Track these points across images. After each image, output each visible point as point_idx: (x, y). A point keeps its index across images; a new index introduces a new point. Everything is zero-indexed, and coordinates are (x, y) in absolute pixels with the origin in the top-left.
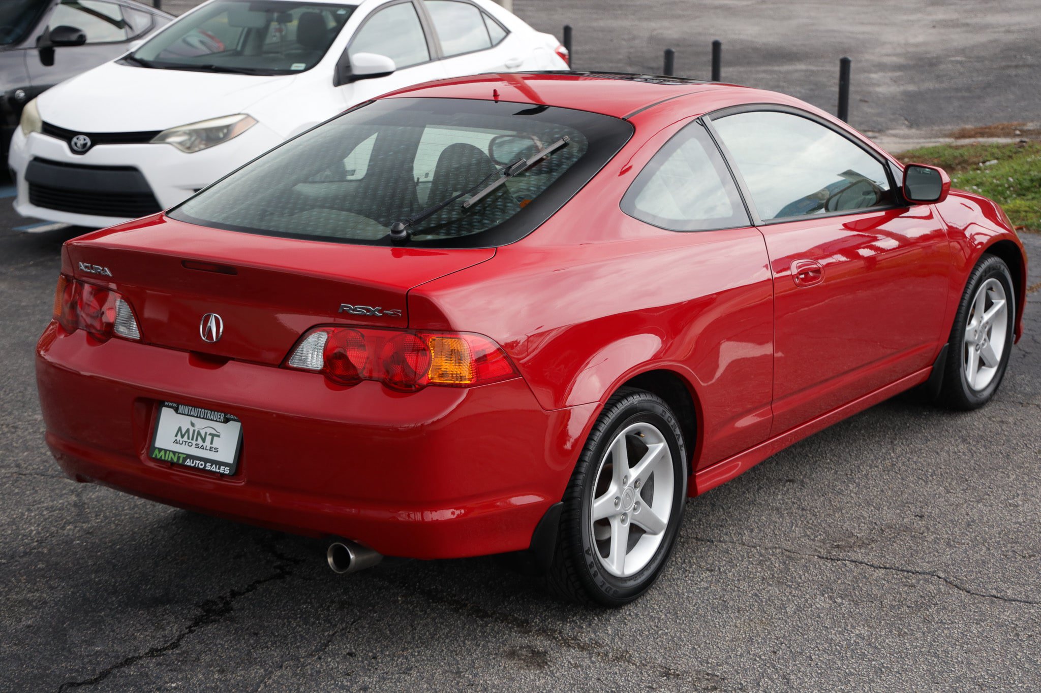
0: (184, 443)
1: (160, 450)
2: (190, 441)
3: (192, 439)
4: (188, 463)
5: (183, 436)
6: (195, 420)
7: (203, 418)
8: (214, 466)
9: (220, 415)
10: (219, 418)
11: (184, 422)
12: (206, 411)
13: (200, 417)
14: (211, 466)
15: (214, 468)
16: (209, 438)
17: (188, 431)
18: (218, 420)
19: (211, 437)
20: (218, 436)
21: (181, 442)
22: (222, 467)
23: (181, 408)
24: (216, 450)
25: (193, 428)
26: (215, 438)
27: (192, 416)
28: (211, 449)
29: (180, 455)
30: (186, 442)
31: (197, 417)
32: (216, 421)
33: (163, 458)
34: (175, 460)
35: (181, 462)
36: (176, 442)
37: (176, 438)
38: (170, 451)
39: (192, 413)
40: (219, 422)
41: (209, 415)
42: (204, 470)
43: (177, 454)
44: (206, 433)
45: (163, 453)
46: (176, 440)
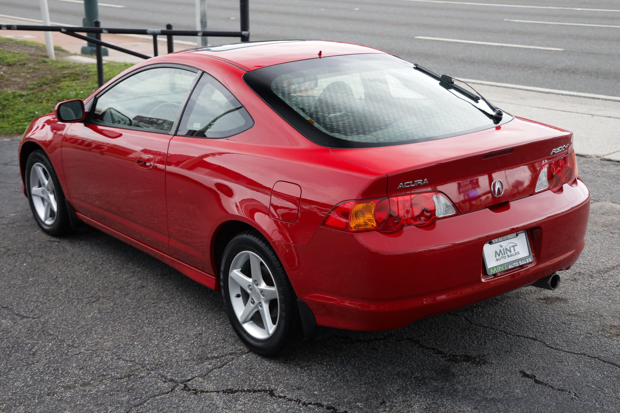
1: (493, 268)
2: (504, 255)
4: (510, 267)
5: (499, 255)
6: (501, 243)
7: (506, 240)
8: (523, 261)
9: (514, 234)
11: (498, 247)
15: (524, 263)
17: (500, 251)
18: (514, 237)
19: (513, 248)
20: (516, 245)
21: (500, 259)
22: (527, 260)
23: (493, 241)
24: (519, 253)
25: (503, 248)
26: (515, 247)
27: (499, 242)
28: (516, 254)
29: (504, 265)
30: (502, 257)
31: (503, 241)
32: (513, 238)
33: (496, 272)
34: (503, 269)
35: (506, 268)
36: (497, 260)
37: (496, 258)
38: (498, 266)
39: (500, 240)
40: (515, 237)
41: (507, 237)
42: (520, 266)
43: (502, 266)
44: (510, 247)
45: (495, 269)
46: (497, 259)
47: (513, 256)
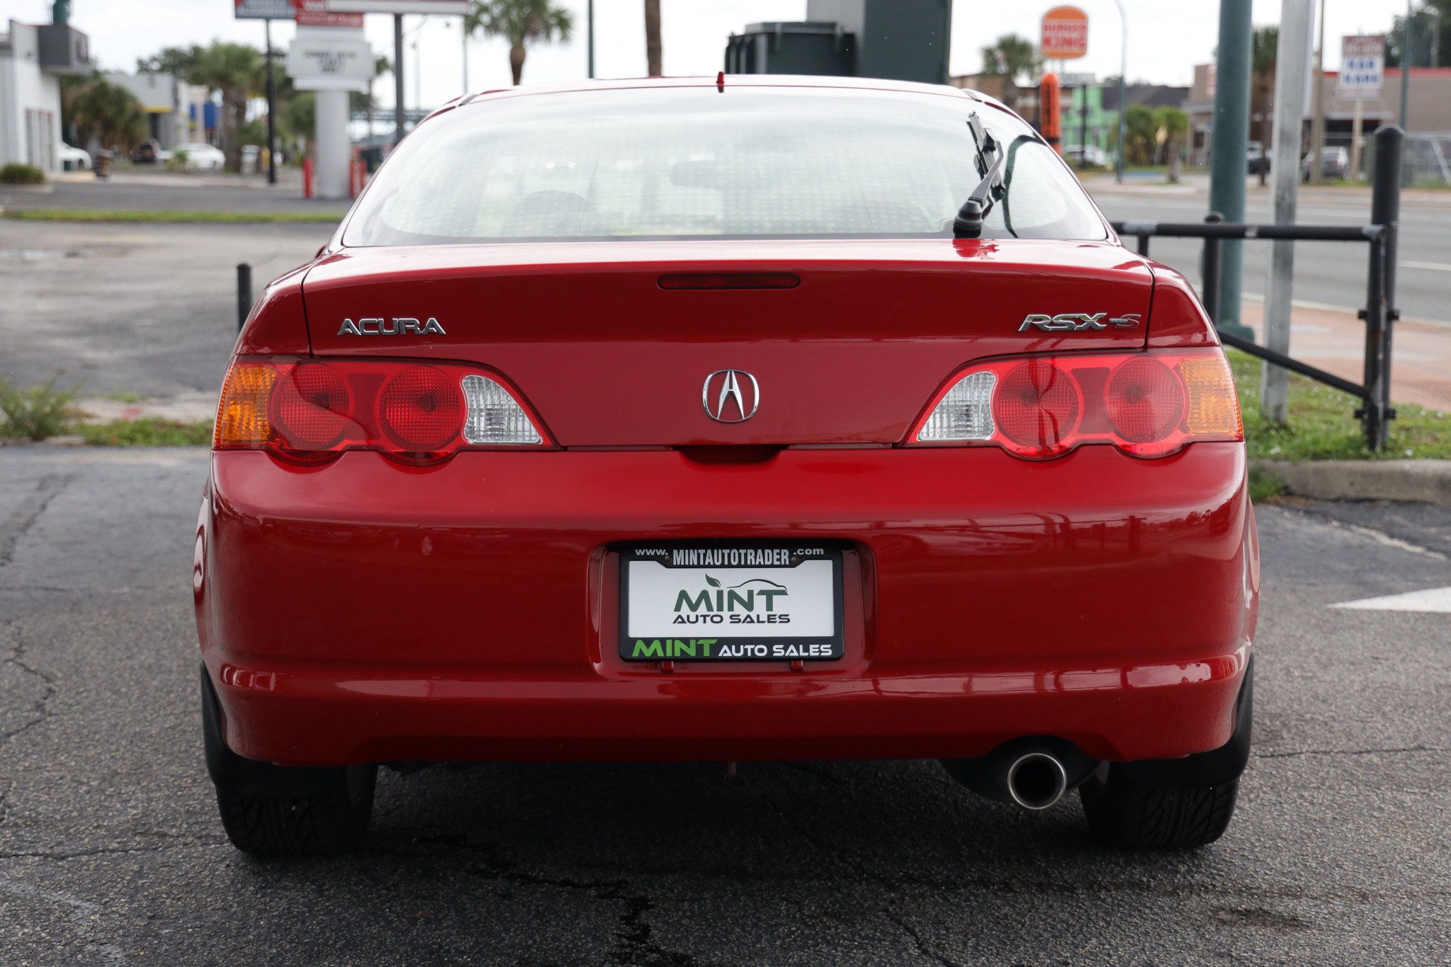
0: (701, 619)
1: (648, 641)
2: (715, 612)
3: (720, 608)
4: (725, 652)
5: (694, 607)
6: (713, 573)
7: (739, 566)
8: (792, 647)
9: (779, 554)
10: (779, 560)
11: (694, 582)
12: (743, 552)
13: (730, 566)
14: (786, 649)
15: (792, 652)
16: (760, 602)
17: (704, 595)
18: (776, 563)
19: (764, 597)
20: (784, 593)
21: (693, 619)
22: (811, 646)
23: (678, 557)
24: (785, 619)
25: (717, 588)
26: (775, 598)
27: (709, 566)
28: (770, 619)
29: (700, 642)
30: (705, 617)
31: (722, 566)
32: (772, 566)
33: (660, 654)
34: (692, 652)
35: (707, 653)
36: (680, 620)
37: (677, 614)
38: (673, 639)
39: (709, 560)
40: (780, 566)
41: (749, 557)
42: (770, 659)
43: (693, 643)
44: (750, 593)
45: (656, 646)
46: (680, 616)
47: (756, 625)
